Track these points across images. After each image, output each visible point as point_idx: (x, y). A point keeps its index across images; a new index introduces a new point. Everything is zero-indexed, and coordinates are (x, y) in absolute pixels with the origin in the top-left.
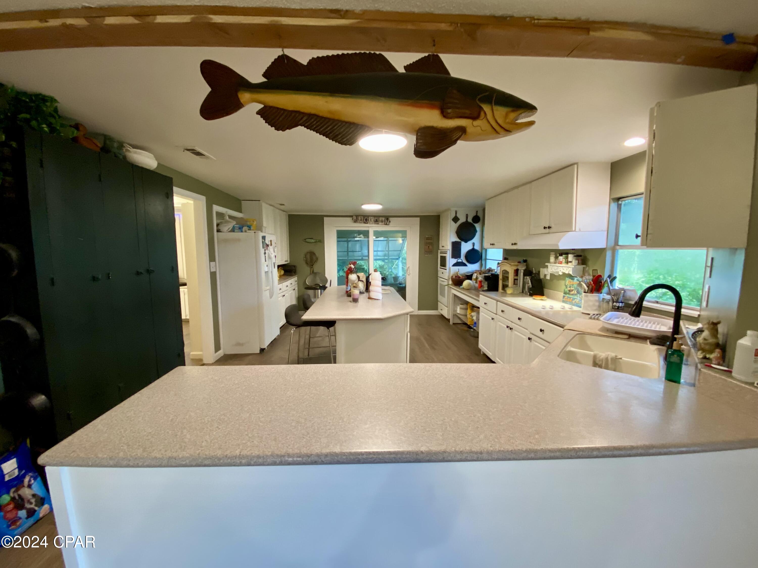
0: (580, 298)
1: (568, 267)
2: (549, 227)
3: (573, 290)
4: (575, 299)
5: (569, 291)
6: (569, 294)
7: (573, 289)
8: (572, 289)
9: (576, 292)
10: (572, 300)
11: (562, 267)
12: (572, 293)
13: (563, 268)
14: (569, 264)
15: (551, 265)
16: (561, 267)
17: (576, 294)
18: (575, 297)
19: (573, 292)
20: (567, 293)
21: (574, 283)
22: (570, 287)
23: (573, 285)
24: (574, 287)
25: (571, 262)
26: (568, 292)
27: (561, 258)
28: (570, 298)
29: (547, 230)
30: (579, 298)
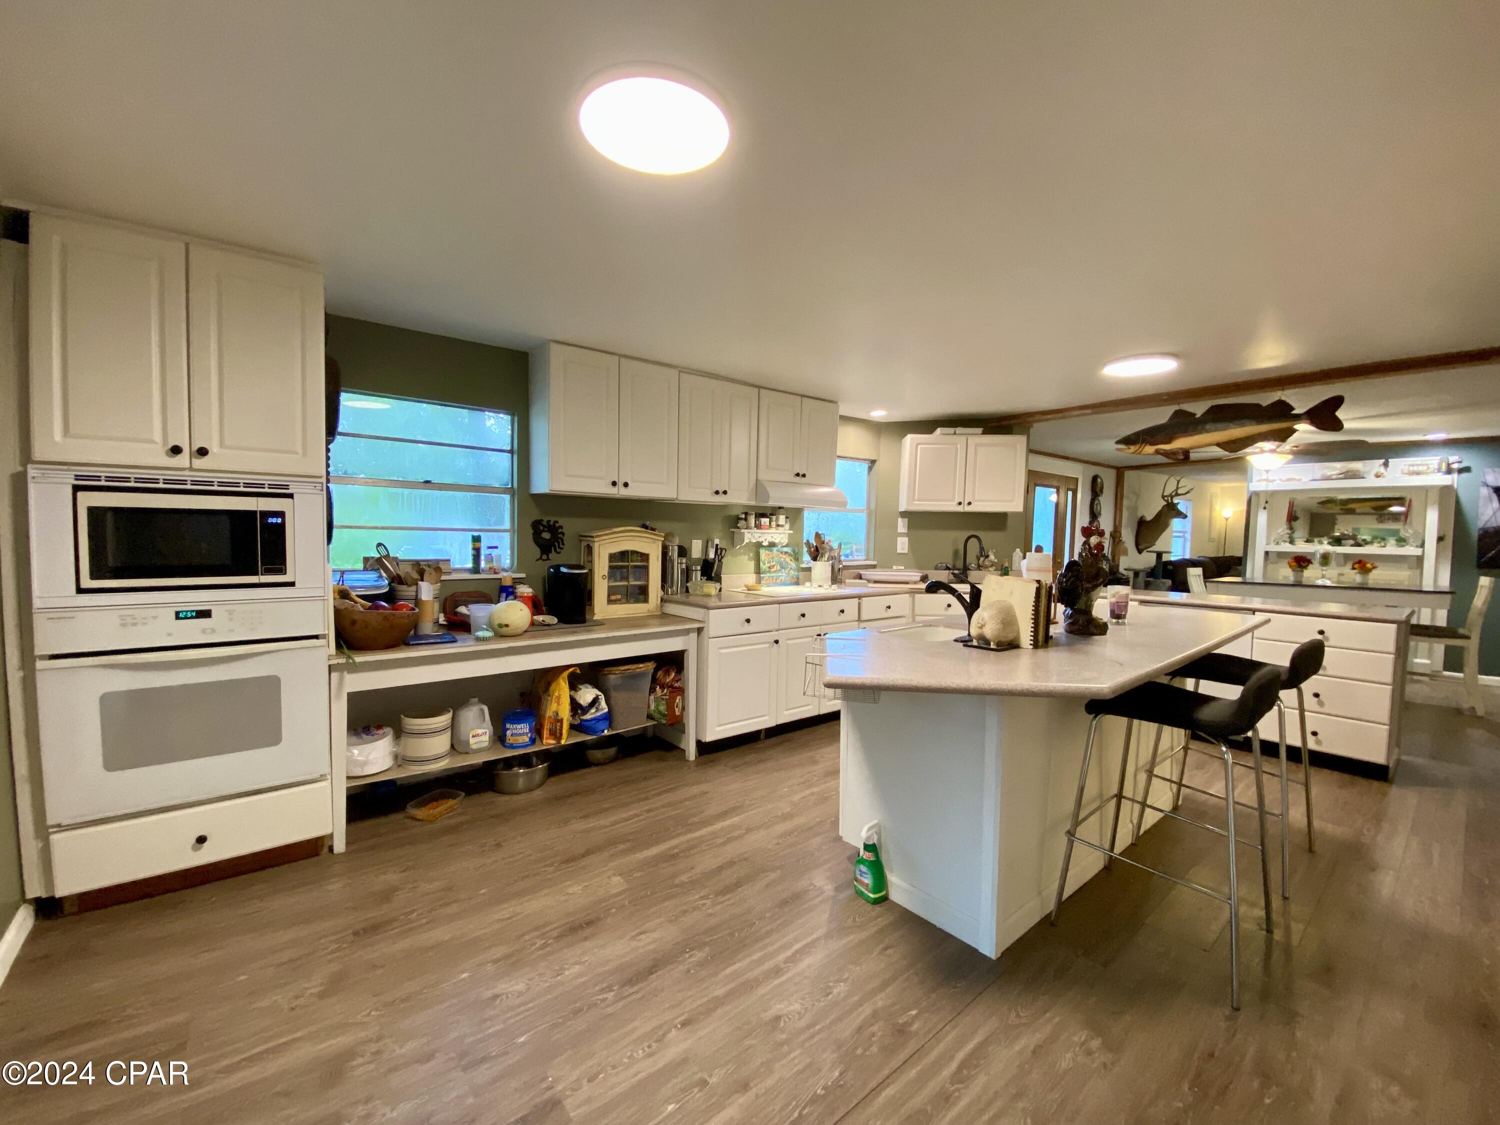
0: (786, 573)
1: (780, 534)
2: (804, 476)
3: (774, 566)
4: (780, 576)
5: (769, 568)
6: (769, 572)
7: (774, 563)
8: (772, 564)
9: (779, 568)
10: (776, 579)
11: (771, 533)
12: (773, 570)
13: (772, 535)
14: (780, 528)
15: (749, 533)
16: (768, 533)
17: (780, 570)
18: (780, 574)
19: (775, 567)
20: (767, 572)
21: (774, 555)
22: (769, 562)
23: (773, 558)
24: (776, 561)
25: (782, 526)
26: (768, 570)
27: (765, 521)
28: (773, 577)
29: (798, 479)
30: (784, 574)
